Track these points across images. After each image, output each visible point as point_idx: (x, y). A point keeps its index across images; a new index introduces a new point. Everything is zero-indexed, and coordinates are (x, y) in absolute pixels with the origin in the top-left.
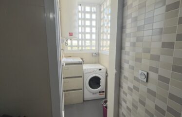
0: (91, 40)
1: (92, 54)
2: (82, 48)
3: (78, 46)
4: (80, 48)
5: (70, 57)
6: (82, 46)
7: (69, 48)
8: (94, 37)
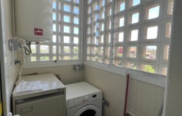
0: (72, 45)
1: (74, 66)
2: (58, 58)
3: (50, 55)
4: (54, 58)
5: (36, 74)
6: (57, 55)
7: (33, 59)
8: (76, 40)
